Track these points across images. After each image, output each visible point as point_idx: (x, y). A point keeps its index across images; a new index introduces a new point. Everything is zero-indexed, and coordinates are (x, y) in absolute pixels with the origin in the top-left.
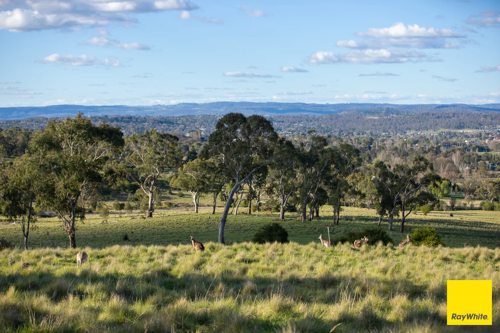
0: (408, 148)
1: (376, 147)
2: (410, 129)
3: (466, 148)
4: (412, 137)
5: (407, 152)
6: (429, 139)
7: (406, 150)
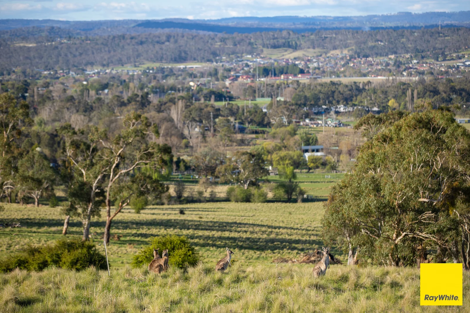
0: (92, 97)
1: (36, 97)
2: (92, 64)
3: (193, 95)
4: (96, 77)
5: (90, 104)
6: (127, 80)
7: (89, 101)
